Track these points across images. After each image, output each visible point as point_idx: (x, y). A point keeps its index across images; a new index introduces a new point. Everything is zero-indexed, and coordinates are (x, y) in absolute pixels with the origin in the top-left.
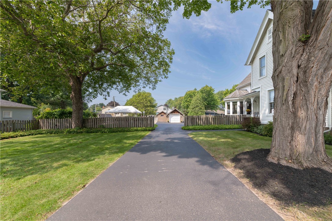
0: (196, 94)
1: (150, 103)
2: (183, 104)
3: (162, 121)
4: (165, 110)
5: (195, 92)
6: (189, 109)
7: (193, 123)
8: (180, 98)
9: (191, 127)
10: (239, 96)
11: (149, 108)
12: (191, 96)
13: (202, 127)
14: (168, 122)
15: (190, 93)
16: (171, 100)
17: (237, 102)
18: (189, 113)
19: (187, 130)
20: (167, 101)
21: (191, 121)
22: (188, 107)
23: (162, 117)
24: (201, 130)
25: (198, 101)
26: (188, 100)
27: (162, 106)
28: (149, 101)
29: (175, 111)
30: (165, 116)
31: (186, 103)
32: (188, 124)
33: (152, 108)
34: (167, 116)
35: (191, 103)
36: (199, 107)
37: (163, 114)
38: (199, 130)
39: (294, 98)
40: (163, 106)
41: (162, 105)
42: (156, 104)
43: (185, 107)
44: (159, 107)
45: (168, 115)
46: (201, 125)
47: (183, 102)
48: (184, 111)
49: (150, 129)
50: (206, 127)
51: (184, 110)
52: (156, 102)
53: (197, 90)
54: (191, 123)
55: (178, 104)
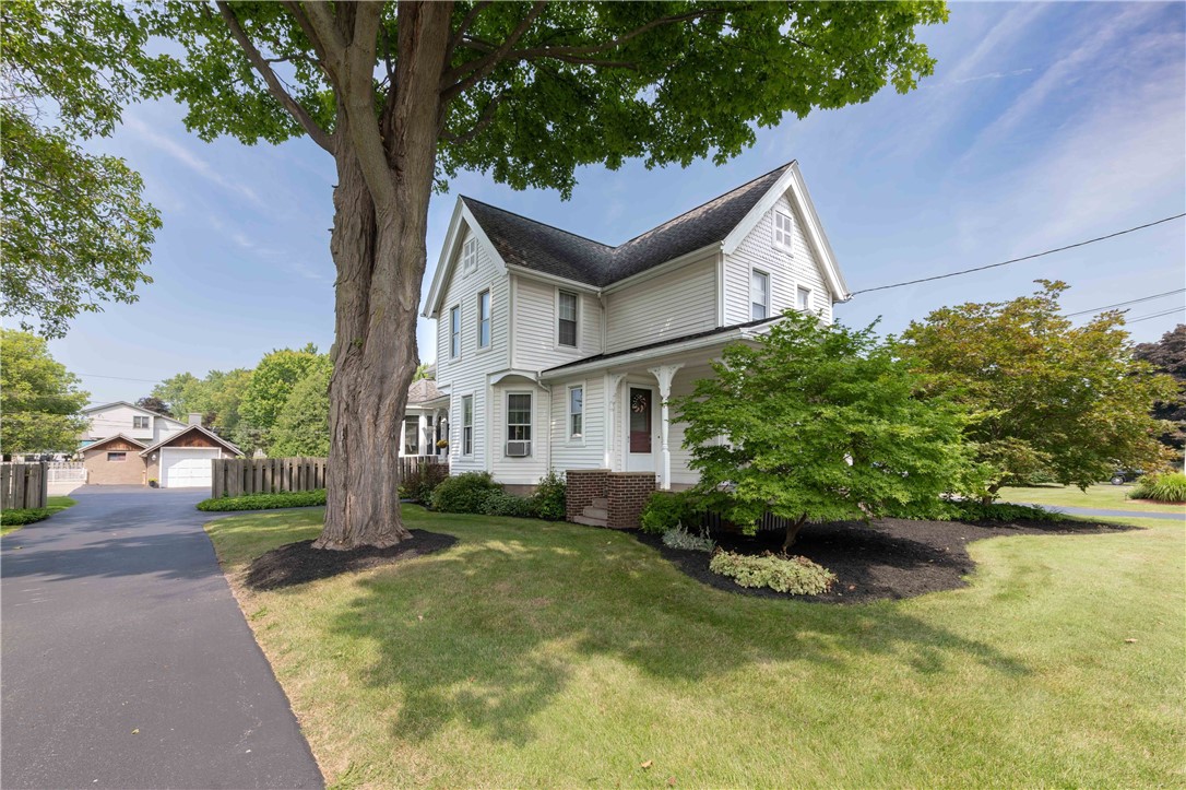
0: (313, 368)
1: (38, 387)
2: (248, 406)
3: (115, 481)
4: (145, 426)
5: (308, 360)
6: (274, 429)
7: (250, 487)
8: (237, 374)
9: (235, 501)
10: (424, 399)
11: (25, 417)
12: (287, 375)
13: (282, 498)
14: (153, 484)
15: (282, 361)
16: (186, 378)
17: (418, 417)
18: (276, 445)
19: (218, 510)
20: (167, 382)
21: (241, 479)
22: (269, 418)
23: (115, 462)
24: (277, 507)
25: (317, 397)
26: (273, 391)
27: (124, 410)
28: (28, 377)
29: (191, 438)
30: (134, 457)
31: (264, 402)
32: (226, 489)
33: (46, 416)
34: (147, 460)
35: (288, 403)
36: (321, 420)
37: (121, 448)
38: (268, 508)
39: (346, 437)
40: (130, 406)
41: (123, 404)
42: (82, 397)
43: (257, 419)
44: (106, 414)
45: (150, 454)
46: (282, 492)
47: (245, 397)
48: (255, 435)
49: (20, 515)
50: (302, 495)
51: (253, 431)
52: (80, 388)
53: (318, 353)
54: (240, 486)
55: (228, 403)
